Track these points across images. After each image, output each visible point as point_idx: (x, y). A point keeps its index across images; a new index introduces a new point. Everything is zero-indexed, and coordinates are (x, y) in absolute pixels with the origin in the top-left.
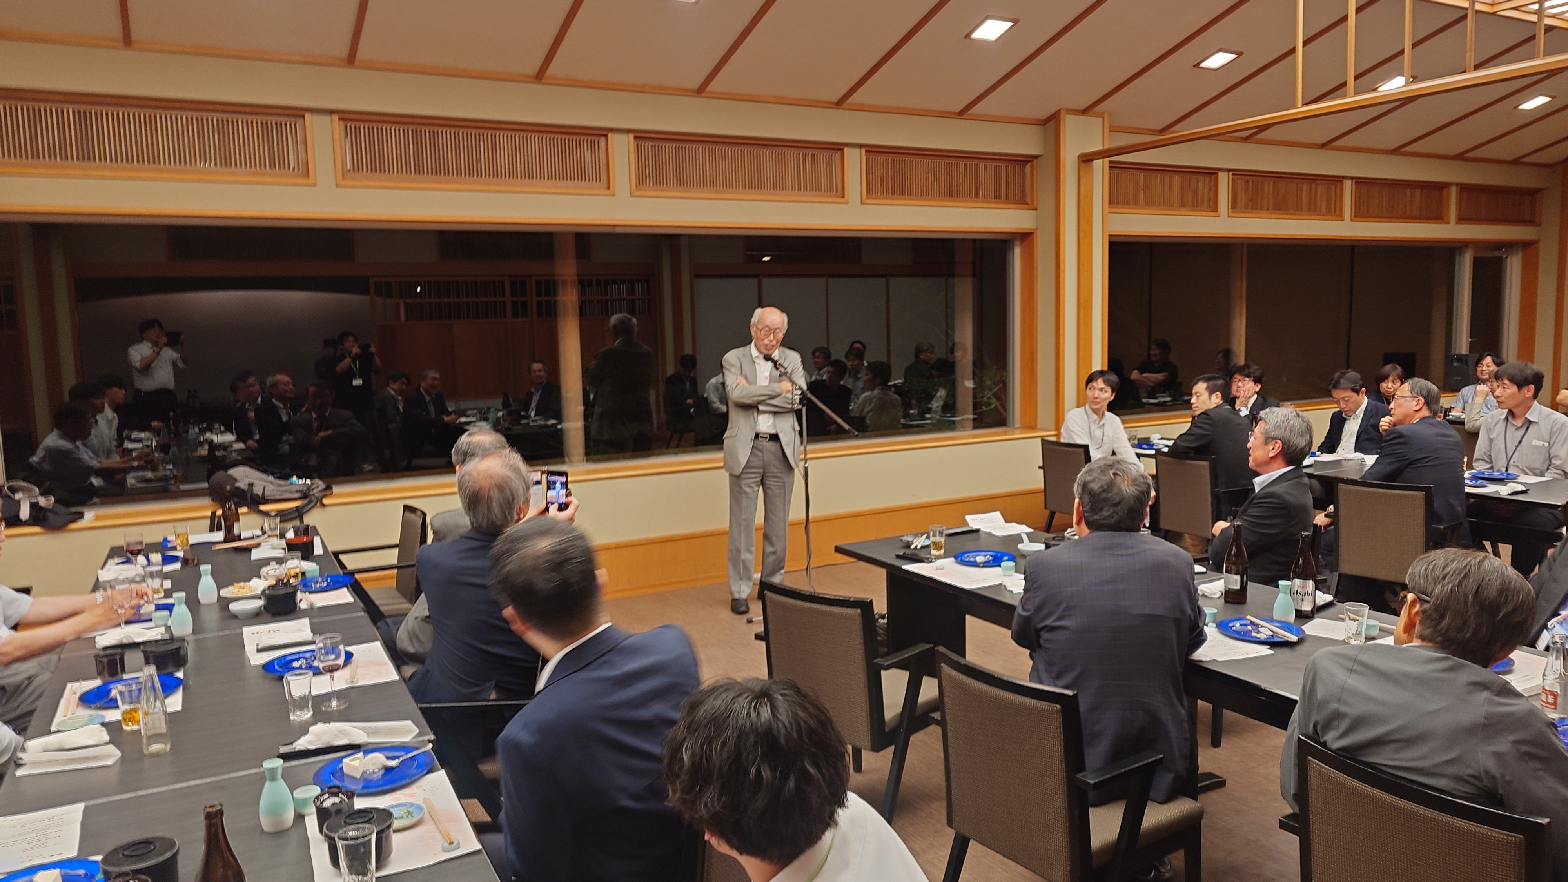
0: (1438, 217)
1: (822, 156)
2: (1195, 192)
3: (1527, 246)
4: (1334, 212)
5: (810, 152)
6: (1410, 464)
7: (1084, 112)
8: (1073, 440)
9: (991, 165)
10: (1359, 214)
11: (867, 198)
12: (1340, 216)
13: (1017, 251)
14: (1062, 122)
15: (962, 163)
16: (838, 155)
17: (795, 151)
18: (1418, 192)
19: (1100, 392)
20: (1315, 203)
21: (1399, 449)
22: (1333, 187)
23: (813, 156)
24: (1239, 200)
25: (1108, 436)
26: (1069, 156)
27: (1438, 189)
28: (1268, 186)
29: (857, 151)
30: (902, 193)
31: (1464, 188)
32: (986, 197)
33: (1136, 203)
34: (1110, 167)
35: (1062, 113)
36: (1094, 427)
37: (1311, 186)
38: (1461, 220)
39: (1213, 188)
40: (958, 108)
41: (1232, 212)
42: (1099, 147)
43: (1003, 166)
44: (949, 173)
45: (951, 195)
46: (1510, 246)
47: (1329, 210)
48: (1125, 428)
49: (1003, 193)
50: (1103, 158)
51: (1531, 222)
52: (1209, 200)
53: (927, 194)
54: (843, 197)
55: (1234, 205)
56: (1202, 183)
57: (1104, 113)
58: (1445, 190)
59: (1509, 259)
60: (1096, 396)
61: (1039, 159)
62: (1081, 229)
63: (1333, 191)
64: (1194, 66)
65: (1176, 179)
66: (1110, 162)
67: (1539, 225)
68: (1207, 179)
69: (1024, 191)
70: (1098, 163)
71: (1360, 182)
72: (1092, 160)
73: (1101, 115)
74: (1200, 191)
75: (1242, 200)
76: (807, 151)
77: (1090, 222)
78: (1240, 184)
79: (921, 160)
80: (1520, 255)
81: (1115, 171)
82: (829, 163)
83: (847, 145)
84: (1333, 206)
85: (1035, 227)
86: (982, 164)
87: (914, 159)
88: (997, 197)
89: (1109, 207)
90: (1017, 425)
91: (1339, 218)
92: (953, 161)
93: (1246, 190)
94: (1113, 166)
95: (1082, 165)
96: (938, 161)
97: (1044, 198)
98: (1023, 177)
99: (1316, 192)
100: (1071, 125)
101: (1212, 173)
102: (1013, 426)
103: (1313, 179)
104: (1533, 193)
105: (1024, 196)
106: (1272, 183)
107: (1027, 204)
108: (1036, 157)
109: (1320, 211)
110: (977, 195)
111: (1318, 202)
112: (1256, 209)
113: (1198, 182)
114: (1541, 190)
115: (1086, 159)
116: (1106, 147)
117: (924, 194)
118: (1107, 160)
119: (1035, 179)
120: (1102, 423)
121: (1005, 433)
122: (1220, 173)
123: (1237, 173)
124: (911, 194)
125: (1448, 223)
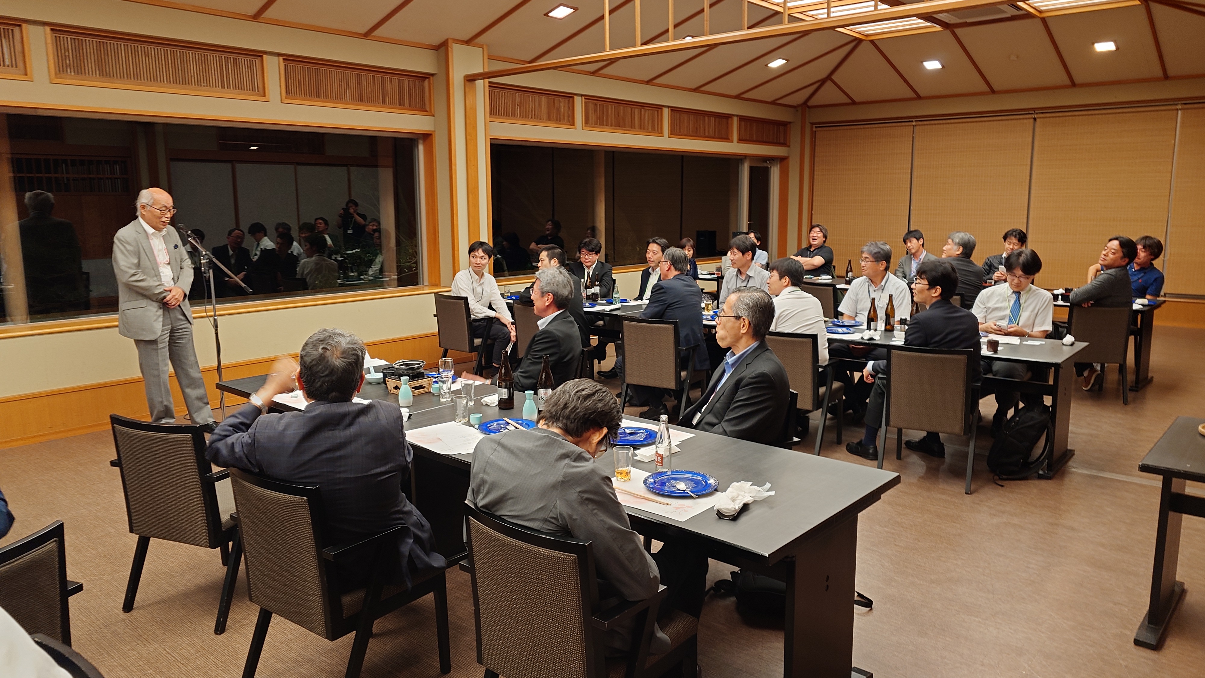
0: (725, 137)
1: (243, 60)
2: (558, 110)
3: (782, 160)
4: (657, 130)
5: (232, 56)
6: (668, 306)
7: (468, 42)
8: (460, 293)
9: (396, 79)
10: (675, 132)
11: (286, 98)
12: (660, 133)
13: (421, 148)
14: (449, 49)
15: (371, 75)
16: (258, 61)
17: (217, 55)
18: (713, 119)
19: (481, 260)
20: (644, 123)
21: (661, 297)
22: (656, 112)
23: (235, 59)
24: (590, 118)
25: (486, 291)
26: (457, 76)
27: (726, 117)
28: (611, 109)
29: (275, 59)
30: (318, 96)
31: (742, 119)
32: (392, 103)
33: (514, 115)
34: (489, 86)
35: (450, 41)
36: (475, 285)
37: (641, 110)
38: (741, 140)
39: (571, 108)
40: (363, 30)
41: (585, 126)
42: (480, 70)
43: (406, 80)
44: (359, 83)
45: (361, 100)
46: (772, 159)
47: (653, 128)
48: (498, 286)
49: (407, 101)
50: (484, 79)
51: (784, 144)
52: (569, 116)
53: (341, 99)
54: (264, 96)
55: (587, 121)
56: (563, 104)
57: (483, 45)
58: (730, 119)
59: (772, 169)
60: (478, 262)
61: (435, 77)
62: (468, 133)
63: (656, 115)
64: (545, 15)
65: (544, 99)
66: (490, 82)
67: (789, 146)
68: (567, 101)
69: (423, 101)
70: (480, 83)
71: (674, 110)
72: (475, 80)
73: (481, 46)
74: (562, 110)
75: (592, 117)
76: (229, 55)
77: (475, 127)
78: (591, 106)
79: (334, 70)
80: (779, 166)
81: (492, 89)
82: (250, 67)
83: (266, 53)
84: (656, 126)
85: (433, 130)
86: (387, 78)
87: (328, 69)
88: (401, 104)
89: (490, 117)
90: (426, 283)
91: (660, 135)
92: (362, 73)
93: (595, 110)
94: (492, 85)
95: (468, 83)
96: (349, 72)
97: (439, 107)
98: (423, 90)
99: (645, 115)
100: (457, 52)
101: (569, 97)
102: (423, 284)
103: (642, 106)
104: (784, 125)
105: (424, 104)
106: (613, 106)
107: (427, 111)
108: (432, 75)
109: (648, 129)
110: (384, 102)
111: (646, 122)
112: (603, 125)
113: (560, 102)
114: (790, 123)
115: (471, 79)
116: (486, 70)
117: (338, 98)
118: (487, 81)
119: (432, 91)
120: (481, 282)
121: (417, 290)
122: (575, 97)
123: (588, 98)
124: (326, 96)
125: (732, 142)
